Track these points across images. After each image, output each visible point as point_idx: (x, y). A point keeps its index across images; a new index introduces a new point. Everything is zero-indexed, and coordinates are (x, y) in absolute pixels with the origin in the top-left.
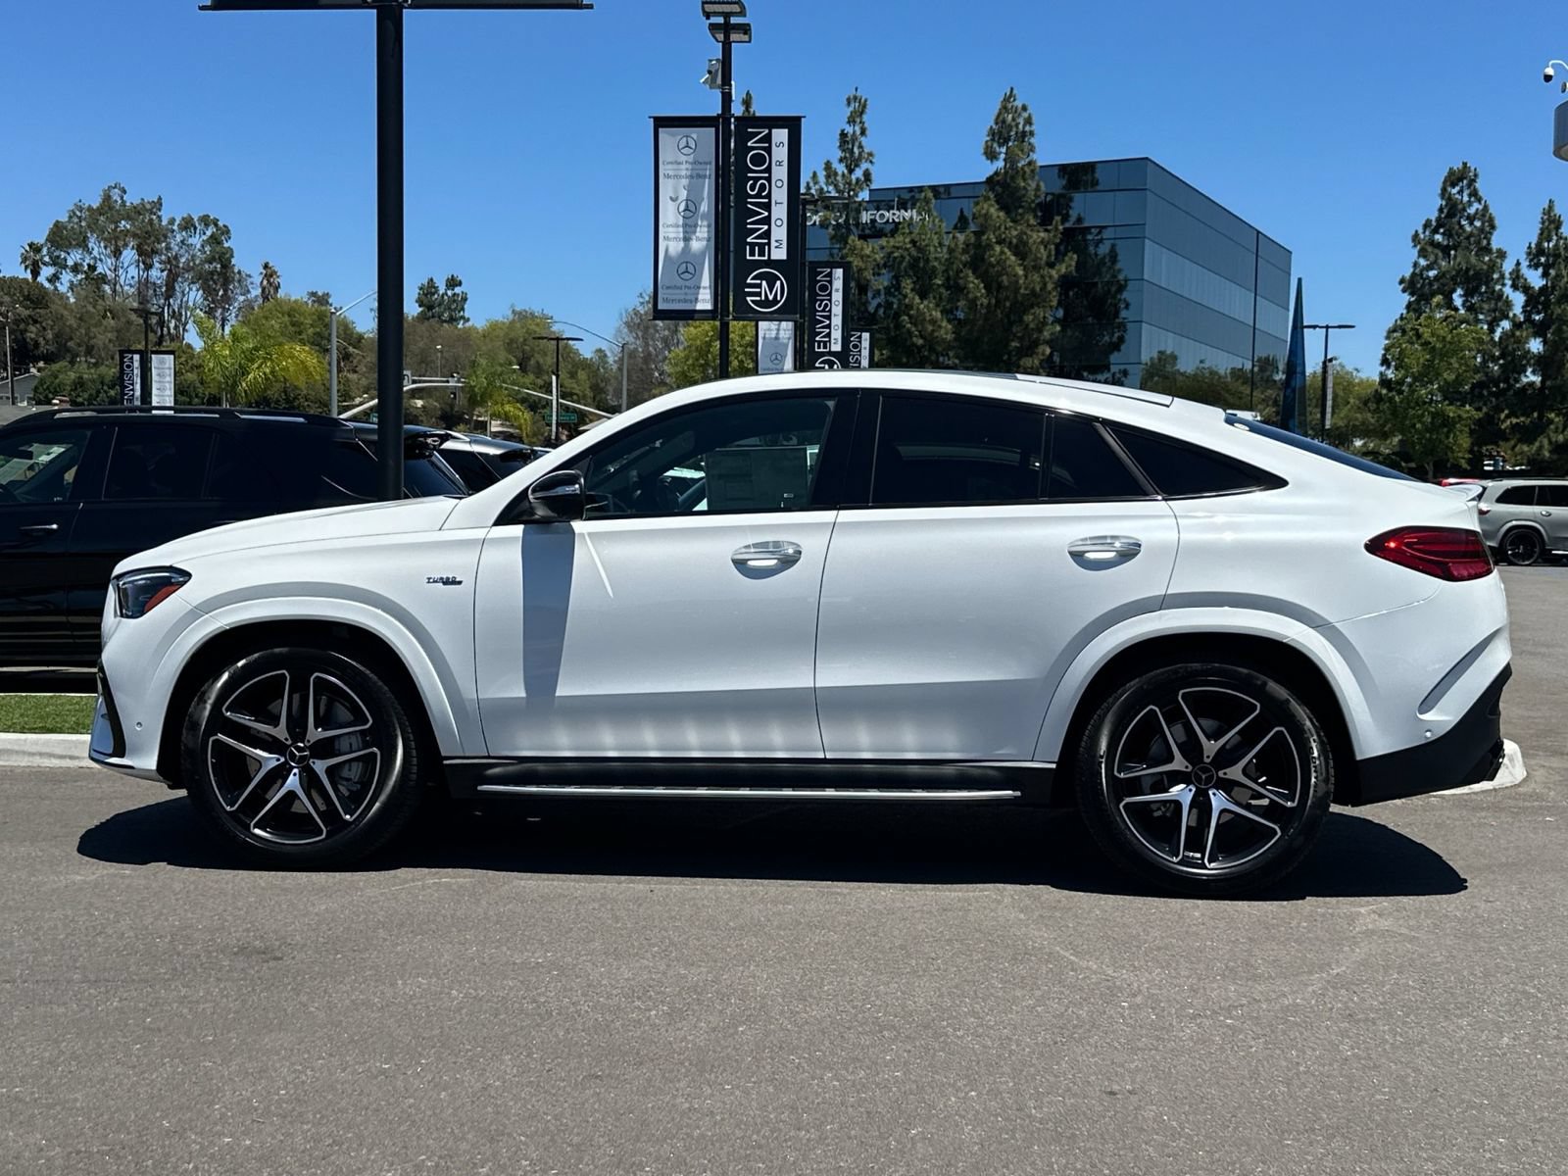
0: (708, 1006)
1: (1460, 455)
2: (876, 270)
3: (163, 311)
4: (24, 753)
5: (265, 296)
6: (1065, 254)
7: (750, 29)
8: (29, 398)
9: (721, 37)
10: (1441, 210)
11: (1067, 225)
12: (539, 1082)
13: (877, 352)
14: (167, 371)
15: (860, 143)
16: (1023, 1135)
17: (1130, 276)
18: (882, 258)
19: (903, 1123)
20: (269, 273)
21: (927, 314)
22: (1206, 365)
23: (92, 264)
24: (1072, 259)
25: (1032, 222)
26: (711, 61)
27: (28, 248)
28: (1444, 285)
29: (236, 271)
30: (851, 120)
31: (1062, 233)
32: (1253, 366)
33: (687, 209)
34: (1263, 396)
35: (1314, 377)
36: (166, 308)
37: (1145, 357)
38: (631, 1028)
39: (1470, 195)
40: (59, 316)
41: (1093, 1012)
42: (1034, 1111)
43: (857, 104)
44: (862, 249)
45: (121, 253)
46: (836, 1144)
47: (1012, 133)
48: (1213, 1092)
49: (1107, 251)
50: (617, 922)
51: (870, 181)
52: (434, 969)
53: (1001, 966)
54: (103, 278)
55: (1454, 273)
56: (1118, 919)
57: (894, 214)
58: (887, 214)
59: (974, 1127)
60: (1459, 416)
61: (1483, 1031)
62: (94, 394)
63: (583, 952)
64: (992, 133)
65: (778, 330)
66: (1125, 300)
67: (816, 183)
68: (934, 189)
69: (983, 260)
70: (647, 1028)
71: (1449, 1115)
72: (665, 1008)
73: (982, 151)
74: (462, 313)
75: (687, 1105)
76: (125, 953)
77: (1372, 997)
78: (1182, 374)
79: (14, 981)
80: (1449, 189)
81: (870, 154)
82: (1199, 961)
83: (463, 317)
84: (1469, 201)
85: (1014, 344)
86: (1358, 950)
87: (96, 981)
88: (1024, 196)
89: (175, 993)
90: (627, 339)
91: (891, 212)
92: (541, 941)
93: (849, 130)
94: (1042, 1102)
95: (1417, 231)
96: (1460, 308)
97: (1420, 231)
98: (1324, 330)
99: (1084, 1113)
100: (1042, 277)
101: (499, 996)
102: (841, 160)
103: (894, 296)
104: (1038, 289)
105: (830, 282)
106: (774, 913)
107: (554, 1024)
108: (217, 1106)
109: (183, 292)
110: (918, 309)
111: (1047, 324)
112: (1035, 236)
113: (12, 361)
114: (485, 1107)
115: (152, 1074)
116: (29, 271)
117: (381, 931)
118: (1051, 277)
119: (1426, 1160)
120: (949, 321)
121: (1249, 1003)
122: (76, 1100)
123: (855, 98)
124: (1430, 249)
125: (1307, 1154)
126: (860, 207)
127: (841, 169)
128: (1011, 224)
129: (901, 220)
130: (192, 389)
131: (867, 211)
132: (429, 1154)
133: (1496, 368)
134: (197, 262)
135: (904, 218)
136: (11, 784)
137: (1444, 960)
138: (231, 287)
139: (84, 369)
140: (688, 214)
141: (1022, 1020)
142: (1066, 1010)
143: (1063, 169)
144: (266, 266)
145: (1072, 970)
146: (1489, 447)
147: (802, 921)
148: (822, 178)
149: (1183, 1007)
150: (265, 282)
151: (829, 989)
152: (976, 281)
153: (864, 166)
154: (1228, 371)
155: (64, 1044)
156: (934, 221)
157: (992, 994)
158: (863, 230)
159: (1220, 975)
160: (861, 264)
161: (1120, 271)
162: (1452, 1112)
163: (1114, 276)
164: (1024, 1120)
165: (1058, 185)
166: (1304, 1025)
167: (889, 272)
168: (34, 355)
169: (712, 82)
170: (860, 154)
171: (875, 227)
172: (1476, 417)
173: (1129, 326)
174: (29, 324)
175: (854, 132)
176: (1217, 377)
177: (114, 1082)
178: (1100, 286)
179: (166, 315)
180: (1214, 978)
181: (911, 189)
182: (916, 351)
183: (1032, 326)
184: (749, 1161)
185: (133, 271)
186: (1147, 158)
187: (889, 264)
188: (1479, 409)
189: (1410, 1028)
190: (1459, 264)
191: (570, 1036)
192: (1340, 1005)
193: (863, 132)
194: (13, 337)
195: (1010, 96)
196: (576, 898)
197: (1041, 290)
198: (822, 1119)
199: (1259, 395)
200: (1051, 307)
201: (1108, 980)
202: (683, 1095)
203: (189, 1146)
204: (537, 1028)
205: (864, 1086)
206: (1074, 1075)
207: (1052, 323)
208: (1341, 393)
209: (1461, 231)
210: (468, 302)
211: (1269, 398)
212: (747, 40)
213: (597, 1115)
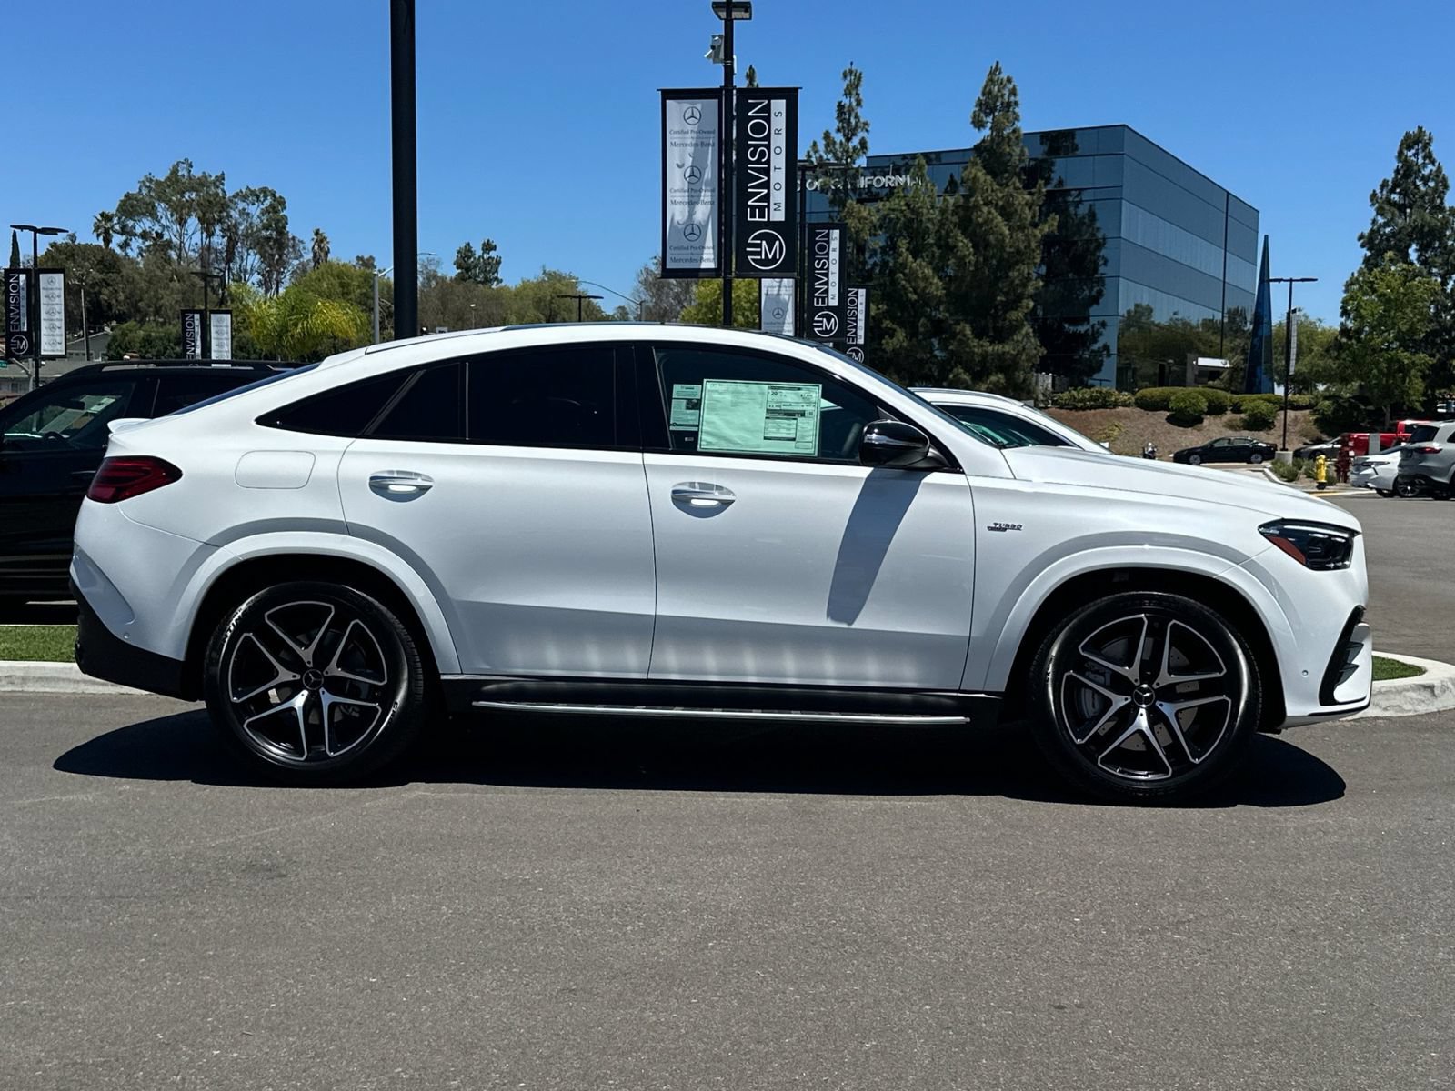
0: (682, 922)
1: (1414, 398)
2: (873, 232)
3: (224, 275)
4: (69, 680)
5: (316, 259)
6: (1047, 215)
7: (750, 7)
8: (103, 355)
9: (723, 15)
10: (1397, 171)
11: (1050, 187)
12: (516, 995)
13: (873, 307)
14: (225, 329)
15: (856, 113)
16: (973, 1048)
17: (1109, 235)
18: (878, 220)
19: (858, 1037)
20: (320, 239)
21: (920, 272)
22: (1179, 317)
23: (160, 231)
24: (1054, 220)
25: (1018, 184)
26: (714, 37)
27: (99, 218)
28: (1400, 241)
29: (290, 237)
30: (848, 92)
31: (1045, 195)
32: (1223, 317)
33: (692, 175)
34: (1232, 345)
35: (1280, 326)
36: (227, 272)
37: (1122, 311)
38: (606, 943)
39: (1424, 158)
40: (131, 280)
41: (1047, 928)
42: (984, 1025)
43: (853, 78)
44: (859, 212)
45: (186, 222)
46: (793, 1057)
47: (998, 104)
48: (1158, 1006)
49: (1086, 211)
50: (603, 840)
51: (866, 148)
52: (428, 885)
53: (962, 883)
54: (169, 244)
55: (1410, 229)
56: (1076, 838)
57: (890, 180)
58: (883, 179)
59: (926, 1041)
60: (1413, 362)
61: (1419, 946)
62: (162, 350)
63: (568, 870)
64: (980, 104)
65: (780, 287)
66: (1103, 258)
67: (816, 152)
68: (926, 155)
69: (971, 220)
70: (622, 943)
71: (1384, 1029)
72: (641, 923)
73: (971, 120)
74: (495, 275)
75: (654, 1019)
76: (140, 870)
77: (1314, 913)
78: (1157, 325)
79: (34, 897)
80: (1405, 152)
81: (866, 124)
82: (1151, 878)
83: (496, 279)
84: (1424, 163)
85: (999, 298)
86: (1302, 867)
87: (110, 897)
88: (1009, 161)
89: (183, 908)
90: (643, 298)
91: (887, 177)
92: (530, 858)
93: (846, 101)
94: (992, 1017)
95: (1374, 191)
96: (1415, 262)
97: (1378, 191)
98: (1289, 283)
99: (1033, 1027)
100: (1026, 236)
101: (485, 912)
102: (838, 130)
103: (889, 255)
104: (1022, 247)
105: (828, 242)
106: (751, 832)
107: (535, 939)
108: (210, 1019)
109: (242, 257)
110: (911, 268)
111: (1031, 279)
112: (1020, 197)
113: (87, 319)
114: (462, 1020)
115: (152, 988)
116: (101, 238)
117: (381, 849)
118: (1035, 236)
119: (1360, 1074)
120: (940, 278)
121: (1196, 919)
122: (78, 1013)
123: (851, 72)
124: (1387, 207)
125: (1246, 1067)
126: (857, 174)
127: (839, 138)
128: (997, 187)
129: (896, 184)
130: (250, 345)
131: (865, 177)
132: (405, 1066)
133: (1448, 318)
134: (255, 229)
135: (899, 183)
136: (56, 710)
137: (1385, 876)
138: (285, 252)
139: (152, 328)
140: (694, 179)
141: (978, 936)
142: (1021, 926)
143: (1046, 137)
144: (317, 233)
145: (1029, 887)
146: (1443, 391)
147: (777, 839)
148: (821, 147)
149: (1133, 923)
150: (316, 247)
151: (797, 905)
152: (965, 241)
153: (861, 134)
154: (1200, 322)
155: (74, 958)
156: (926, 185)
157: (952, 911)
158: (860, 194)
159: (1169, 891)
160: (858, 225)
161: (1098, 229)
162: (1386, 1026)
163: (1094, 235)
164: (975, 1034)
165: (1040, 151)
166: (1248, 940)
167: (886, 232)
168: (108, 315)
169: (715, 57)
170: (856, 123)
171: (872, 192)
172: (1430, 362)
173: (1107, 281)
174: (103, 286)
175: (851, 103)
176: (1189, 328)
177: (116, 995)
178: (1080, 244)
179: (227, 278)
180: (1164, 894)
181: (904, 157)
182: (910, 306)
183: (1017, 281)
184: (708, 1074)
185: (197, 238)
186: (1124, 126)
187: (884, 226)
188: (1432, 356)
189: (1349, 943)
190: (1415, 221)
191: (549, 951)
192: (1283, 921)
193: (859, 103)
194: (88, 299)
195: (996, 69)
196: (567, 817)
197: (1025, 248)
198: (782, 1032)
199: (1228, 344)
200: (1035, 264)
201: (1063, 896)
202: (651, 1008)
203: (179, 1058)
204: (518, 943)
205: (823, 1001)
206: (1024, 989)
207: (1036, 279)
208: (1305, 342)
209: (1416, 191)
210: (501, 265)
211: (1238, 346)
212: (748, 17)
213: (568, 1028)
